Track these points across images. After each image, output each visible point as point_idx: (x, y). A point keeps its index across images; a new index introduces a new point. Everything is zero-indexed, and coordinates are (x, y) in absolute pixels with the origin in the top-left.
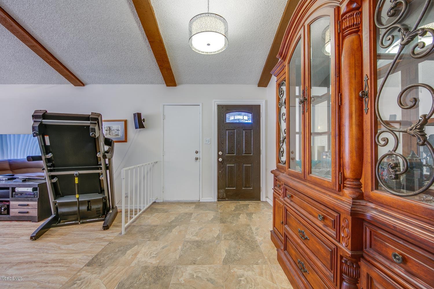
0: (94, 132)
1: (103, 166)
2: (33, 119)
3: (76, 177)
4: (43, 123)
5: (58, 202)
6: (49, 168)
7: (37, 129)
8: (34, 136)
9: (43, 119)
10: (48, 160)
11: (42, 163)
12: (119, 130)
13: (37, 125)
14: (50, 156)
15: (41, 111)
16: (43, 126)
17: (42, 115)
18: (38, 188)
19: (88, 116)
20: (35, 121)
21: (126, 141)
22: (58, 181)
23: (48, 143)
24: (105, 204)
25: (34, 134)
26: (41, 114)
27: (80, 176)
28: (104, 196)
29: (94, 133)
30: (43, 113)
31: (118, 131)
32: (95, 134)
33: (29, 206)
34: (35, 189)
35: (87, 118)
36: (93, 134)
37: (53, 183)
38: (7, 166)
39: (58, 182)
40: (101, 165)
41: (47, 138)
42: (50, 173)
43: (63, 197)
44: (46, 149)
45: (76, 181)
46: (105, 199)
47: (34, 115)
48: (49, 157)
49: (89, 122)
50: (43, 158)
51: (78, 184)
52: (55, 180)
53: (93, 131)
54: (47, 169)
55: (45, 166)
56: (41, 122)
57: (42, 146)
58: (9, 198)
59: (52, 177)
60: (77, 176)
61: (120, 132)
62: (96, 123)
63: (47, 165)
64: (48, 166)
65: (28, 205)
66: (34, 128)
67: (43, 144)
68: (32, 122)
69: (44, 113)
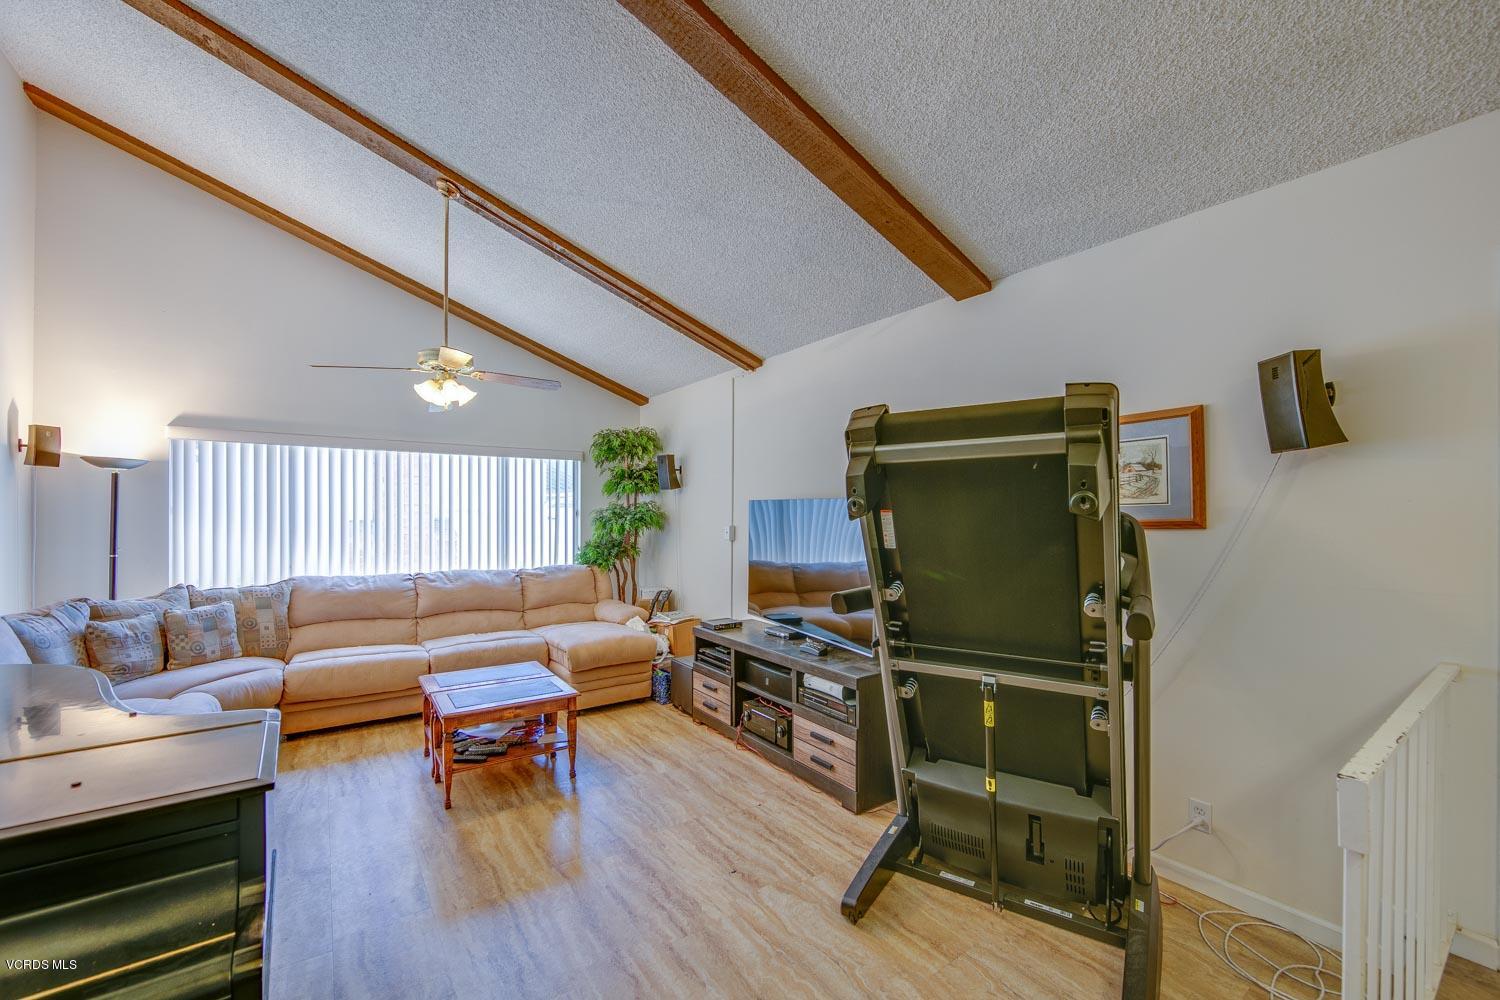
0: (1089, 490)
1: (1111, 668)
2: (848, 445)
3: (989, 700)
4: (880, 460)
5: (918, 780)
6: (892, 642)
7: (860, 487)
8: (852, 517)
9: (877, 445)
10: (892, 610)
11: (872, 617)
12: (1159, 467)
13: (861, 469)
14: (895, 593)
15: (870, 412)
16: (879, 471)
17: (876, 425)
18: (857, 693)
19: (1053, 405)
20: (854, 456)
21: (1198, 522)
22: (918, 698)
23: (890, 542)
24: (1109, 856)
25: (854, 510)
26: (871, 423)
27: (1004, 696)
28: (1105, 815)
29: (1091, 495)
30: (877, 418)
31: (1150, 473)
32: (1092, 501)
33: (834, 746)
34: (849, 694)
35: (1048, 416)
36: (1083, 500)
37: (904, 700)
38: (790, 582)
39: (919, 702)
40: (1104, 661)
41: (887, 518)
42: (895, 661)
43: (934, 760)
44: (886, 566)
45: (986, 717)
46: (1109, 832)
47: (852, 431)
48: (894, 598)
49: (1061, 435)
50: (877, 600)
51: (993, 730)
52: (909, 691)
53: (1083, 484)
54: (888, 643)
55: (878, 632)
56: (873, 455)
57: (873, 550)
58: (791, 700)
59: (901, 678)
60: (993, 697)
61: (1161, 475)
62: (1095, 440)
63: (887, 630)
64: (890, 635)
65: (831, 743)
66: (850, 481)
67: (877, 547)
68: (845, 461)
69: (881, 418)
